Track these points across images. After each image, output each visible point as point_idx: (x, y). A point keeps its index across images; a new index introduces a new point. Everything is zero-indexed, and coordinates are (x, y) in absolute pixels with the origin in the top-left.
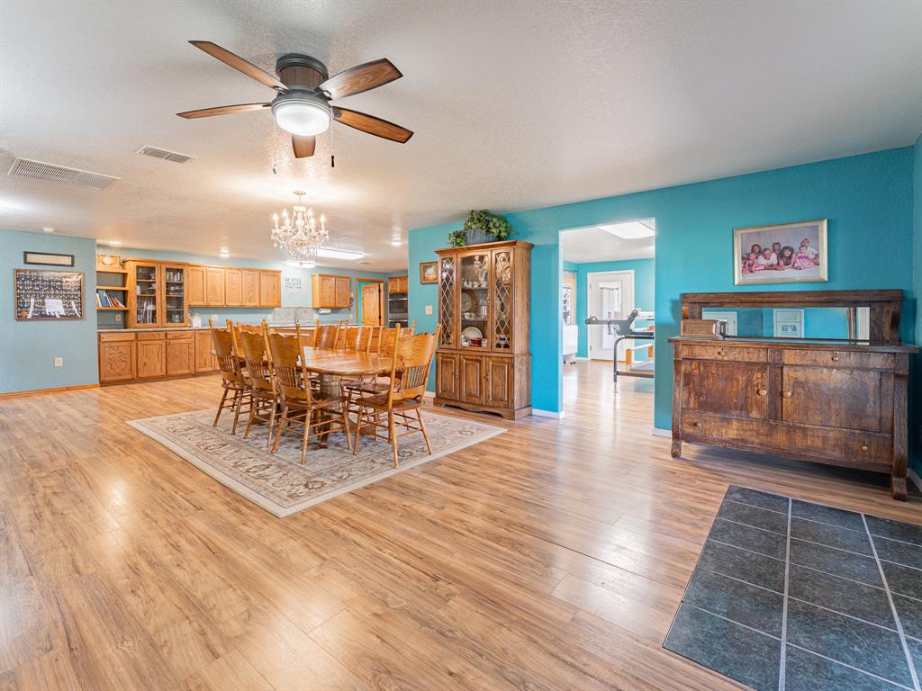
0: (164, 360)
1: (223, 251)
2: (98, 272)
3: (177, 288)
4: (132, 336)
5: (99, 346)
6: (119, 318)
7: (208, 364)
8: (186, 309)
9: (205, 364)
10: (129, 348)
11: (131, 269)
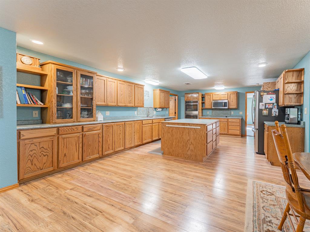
0: (81, 149)
1: (119, 67)
2: (19, 71)
3: (87, 91)
4: (54, 132)
5: (19, 144)
6: (36, 114)
7: (111, 148)
8: (94, 107)
9: (109, 148)
10: (51, 143)
11: (50, 71)
